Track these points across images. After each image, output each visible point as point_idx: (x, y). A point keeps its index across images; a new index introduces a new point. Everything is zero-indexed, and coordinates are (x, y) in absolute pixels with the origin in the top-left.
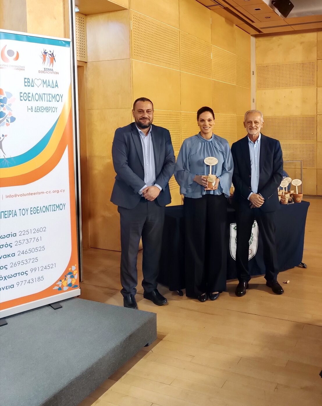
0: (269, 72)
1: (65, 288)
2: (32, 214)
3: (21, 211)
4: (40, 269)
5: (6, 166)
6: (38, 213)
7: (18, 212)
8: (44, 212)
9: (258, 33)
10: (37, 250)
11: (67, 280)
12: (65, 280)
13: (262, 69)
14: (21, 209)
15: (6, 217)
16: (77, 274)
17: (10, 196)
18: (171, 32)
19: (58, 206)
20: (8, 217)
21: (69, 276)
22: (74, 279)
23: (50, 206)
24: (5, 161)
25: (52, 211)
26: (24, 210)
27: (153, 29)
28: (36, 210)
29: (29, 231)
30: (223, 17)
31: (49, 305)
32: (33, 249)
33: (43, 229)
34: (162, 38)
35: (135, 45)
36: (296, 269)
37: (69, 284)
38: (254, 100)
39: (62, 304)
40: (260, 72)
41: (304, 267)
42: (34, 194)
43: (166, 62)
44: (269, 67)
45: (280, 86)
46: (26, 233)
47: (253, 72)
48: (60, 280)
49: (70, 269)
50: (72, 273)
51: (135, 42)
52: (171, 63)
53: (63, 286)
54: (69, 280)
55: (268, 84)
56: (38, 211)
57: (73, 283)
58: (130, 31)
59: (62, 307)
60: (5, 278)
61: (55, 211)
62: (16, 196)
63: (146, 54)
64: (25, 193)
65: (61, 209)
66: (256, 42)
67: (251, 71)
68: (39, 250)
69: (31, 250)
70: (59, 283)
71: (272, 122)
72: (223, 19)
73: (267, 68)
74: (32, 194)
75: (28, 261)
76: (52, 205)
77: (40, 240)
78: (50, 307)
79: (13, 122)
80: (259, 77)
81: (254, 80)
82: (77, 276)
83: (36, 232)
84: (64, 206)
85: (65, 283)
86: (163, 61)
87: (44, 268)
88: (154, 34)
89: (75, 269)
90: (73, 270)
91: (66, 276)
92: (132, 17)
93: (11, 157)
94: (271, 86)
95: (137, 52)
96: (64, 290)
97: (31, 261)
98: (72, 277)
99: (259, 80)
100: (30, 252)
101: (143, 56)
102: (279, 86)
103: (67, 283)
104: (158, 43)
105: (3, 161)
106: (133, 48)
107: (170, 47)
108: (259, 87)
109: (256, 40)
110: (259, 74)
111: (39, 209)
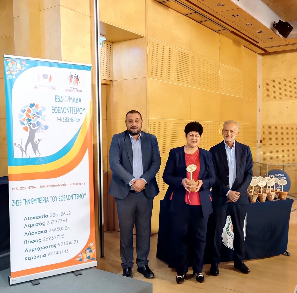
0: (274, 86)
1: (85, 260)
2: (60, 201)
3: (52, 198)
4: (66, 244)
5: (41, 164)
6: (65, 200)
7: (49, 199)
8: (69, 200)
9: (264, 52)
10: (63, 229)
11: (86, 253)
12: (85, 254)
13: (268, 84)
14: (51, 197)
15: (40, 203)
16: (94, 249)
17: (43, 187)
18: (182, 54)
19: (80, 195)
20: (42, 203)
21: (88, 251)
22: (92, 253)
23: (74, 195)
24: (40, 159)
25: (76, 199)
26: (54, 198)
27: (166, 52)
28: (63, 198)
29: (58, 214)
30: (231, 39)
31: (73, 272)
32: (61, 228)
33: (68, 213)
34: (175, 59)
35: (151, 66)
36: (281, 256)
37: (88, 257)
38: (260, 110)
39: (82, 272)
40: (266, 85)
41: (288, 255)
42: (62, 185)
43: (178, 79)
44: (274, 81)
45: (284, 98)
46: (55, 215)
47: (260, 86)
48: (81, 253)
49: (89, 245)
50: (91, 248)
51: (151, 64)
52: (182, 80)
53: (83, 258)
54: (88, 254)
55: (273, 96)
56: (65, 199)
57: (91, 256)
58: (147, 55)
59: (81, 274)
60: (39, 249)
61: (78, 199)
62: (48, 186)
63: (160, 73)
64: (55, 185)
65: (83, 197)
66: (263, 60)
67: (257, 85)
68: (65, 229)
69: (59, 228)
70: (80, 255)
71: (276, 129)
72: (231, 41)
73: (272, 82)
74: (60, 185)
75: (57, 237)
76: (76, 194)
77: (66, 221)
78: (73, 273)
79: (47, 129)
80: (265, 90)
81: (260, 93)
82: (94, 251)
83: (63, 215)
84: (85, 195)
85: (85, 256)
86: (175, 79)
87: (69, 243)
88: (167, 57)
89: (92, 245)
90: (91, 246)
91: (85, 250)
92: (149, 43)
93: (45, 156)
94: (275, 98)
95: (152, 71)
96: (84, 261)
97: (59, 237)
98: (91, 251)
99: (265, 93)
100: (58, 230)
101: (157, 75)
102: (282, 98)
103: (86, 256)
104: (171, 64)
105: (39, 160)
106: (149, 69)
107: (182, 67)
108: (265, 99)
109: (263, 57)
110: (264, 88)
111: (65, 197)
